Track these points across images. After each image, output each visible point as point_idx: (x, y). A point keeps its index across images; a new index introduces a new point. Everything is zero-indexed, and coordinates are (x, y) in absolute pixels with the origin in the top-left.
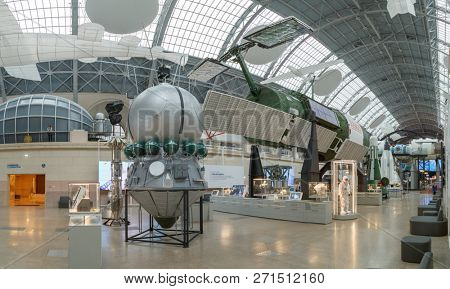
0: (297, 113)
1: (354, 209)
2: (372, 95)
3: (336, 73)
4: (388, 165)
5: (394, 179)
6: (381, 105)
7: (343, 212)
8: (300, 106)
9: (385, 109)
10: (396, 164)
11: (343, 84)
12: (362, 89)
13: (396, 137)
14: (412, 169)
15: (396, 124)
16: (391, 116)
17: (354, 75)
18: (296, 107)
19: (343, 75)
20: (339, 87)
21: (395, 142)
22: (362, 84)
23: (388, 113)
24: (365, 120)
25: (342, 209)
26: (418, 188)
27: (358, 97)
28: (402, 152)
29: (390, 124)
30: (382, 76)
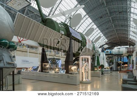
0: (63, 33)
1: (90, 78)
2: (95, 27)
3: (80, 15)
4: (103, 59)
5: (106, 65)
6: (99, 31)
7: (84, 80)
8: (65, 30)
9: (101, 33)
10: (107, 58)
11: (82, 21)
12: (91, 24)
13: (106, 46)
14: (114, 61)
15: (106, 40)
16: (104, 37)
17: (87, 16)
18: (63, 31)
19: (83, 16)
20: (81, 23)
21: (106, 49)
22: (91, 21)
23: (102, 35)
24: (93, 37)
25: (84, 78)
26: (117, 70)
27: (89, 28)
28: (109, 53)
29: (103, 40)
30: (100, 15)
